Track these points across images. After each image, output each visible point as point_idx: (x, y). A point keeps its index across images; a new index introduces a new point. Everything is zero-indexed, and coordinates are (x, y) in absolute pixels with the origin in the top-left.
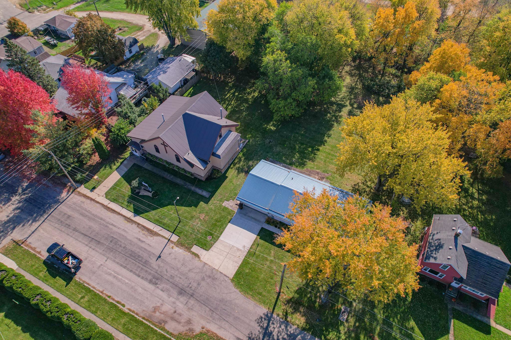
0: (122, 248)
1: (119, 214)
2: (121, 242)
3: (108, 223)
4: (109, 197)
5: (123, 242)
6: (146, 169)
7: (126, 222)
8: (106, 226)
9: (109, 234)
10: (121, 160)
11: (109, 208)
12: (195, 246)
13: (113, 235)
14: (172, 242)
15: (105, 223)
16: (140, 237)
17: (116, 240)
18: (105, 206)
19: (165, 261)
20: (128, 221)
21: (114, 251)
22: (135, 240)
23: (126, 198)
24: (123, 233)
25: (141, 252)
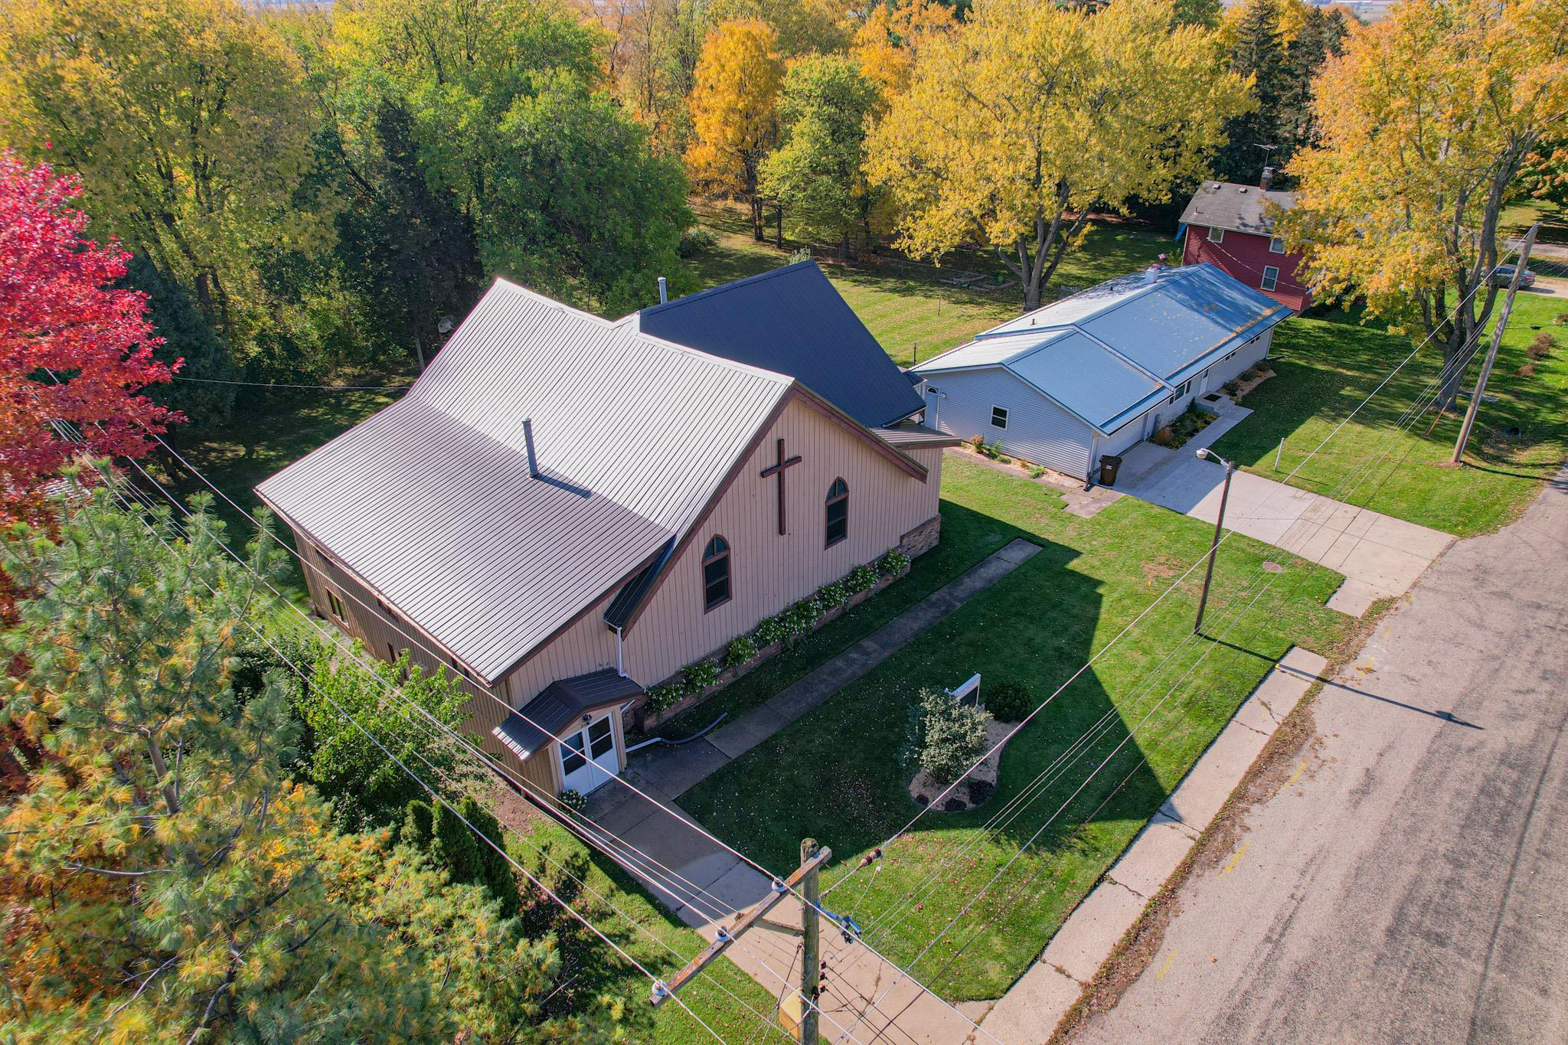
0: (1468, 874)
1: (1167, 898)
2: (1417, 882)
3: (1266, 971)
4: (995, 972)
5: (1411, 870)
6: (767, 747)
7: (1230, 860)
8: (1300, 979)
9: (1367, 956)
10: (596, 887)
11: (1109, 970)
12: (1329, 605)
13: (1378, 935)
14: (1330, 669)
15: (1272, 994)
16: (1343, 793)
17: (1413, 911)
18: (1086, 1000)
19: (1464, 695)
20: (1229, 846)
21: (1509, 920)
22: (1374, 812)
23: (1015, 853)
24: (1334, 876)
25: (1452, 783)
